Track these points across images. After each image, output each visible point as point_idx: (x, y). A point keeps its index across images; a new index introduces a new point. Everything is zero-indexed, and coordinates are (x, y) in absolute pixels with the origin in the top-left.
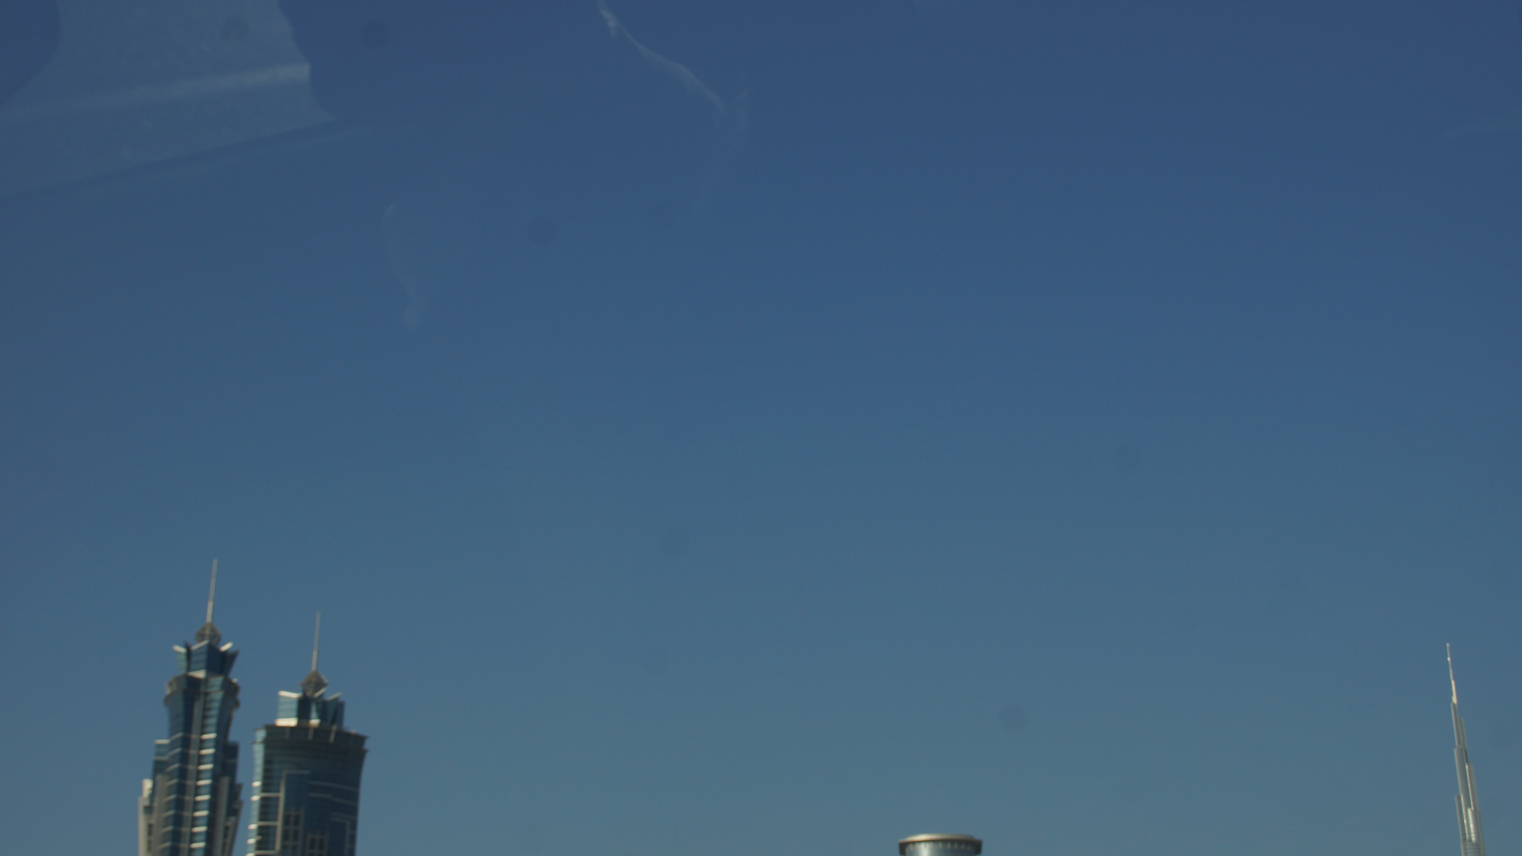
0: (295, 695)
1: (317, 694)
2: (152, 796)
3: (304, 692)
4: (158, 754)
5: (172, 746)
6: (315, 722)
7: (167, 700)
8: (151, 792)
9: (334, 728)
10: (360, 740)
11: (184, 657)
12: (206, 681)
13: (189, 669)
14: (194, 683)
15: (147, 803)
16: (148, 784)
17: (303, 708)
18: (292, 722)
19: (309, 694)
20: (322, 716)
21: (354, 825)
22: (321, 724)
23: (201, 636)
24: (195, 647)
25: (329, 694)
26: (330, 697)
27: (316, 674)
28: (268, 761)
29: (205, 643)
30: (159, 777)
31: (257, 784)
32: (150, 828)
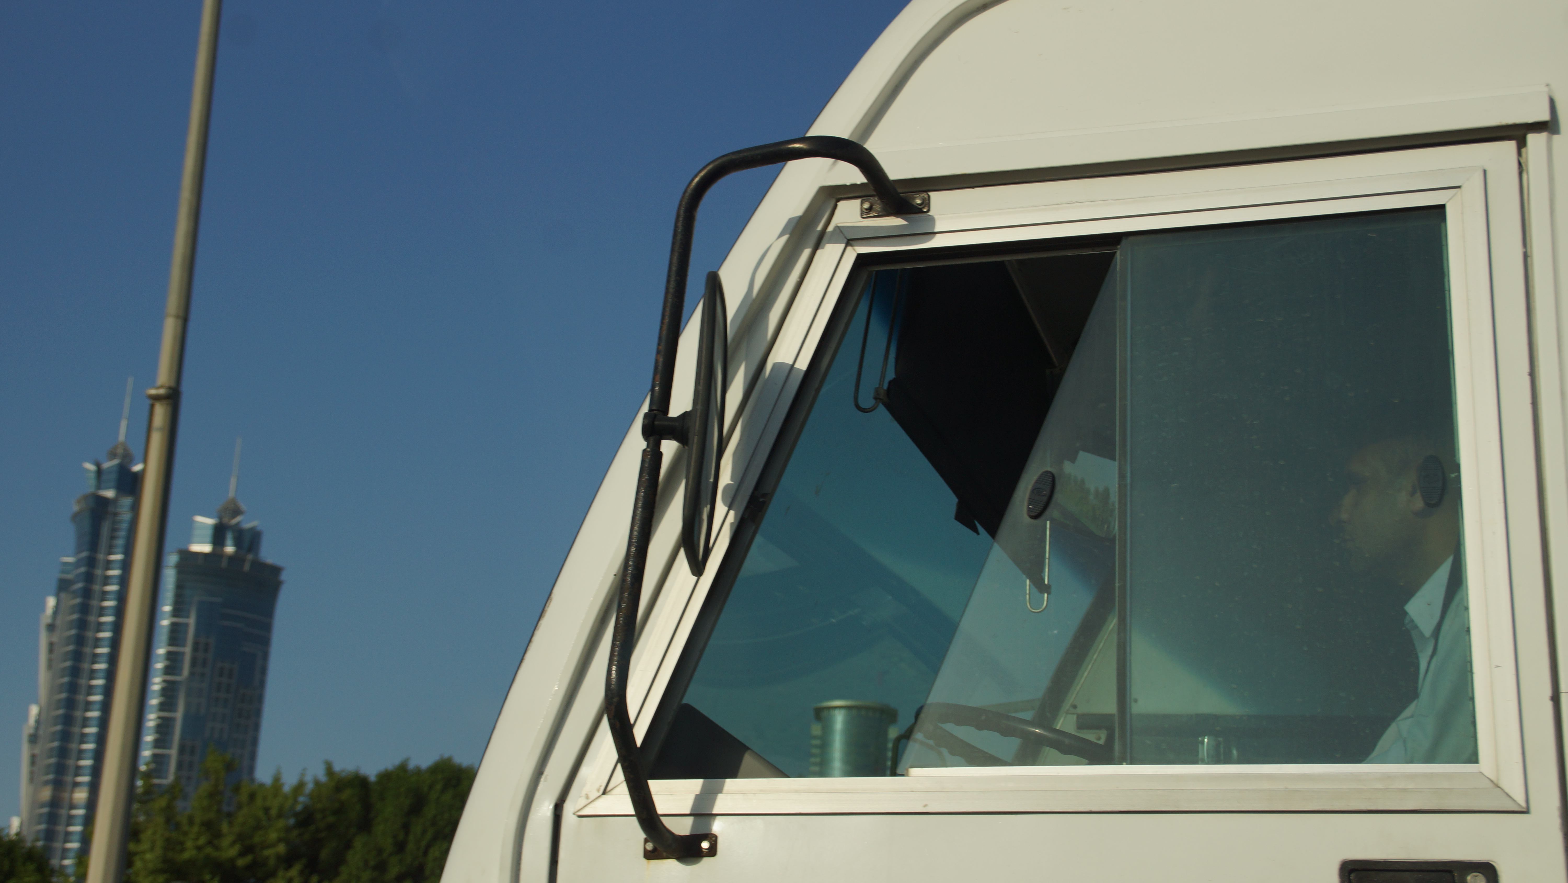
0: (210, 521)
1: (234, 521)
2: (55, 613)
3: (220, 518)
4: (63, 572)
5: (77, 565)
6: (230, 549)
7: (75, 517)
8: (55, 609)
9: (250, 557)
10: (276, 571)
11: (92, 476)
12: (113, 502)
13: (99, 486)
14: (102, 502)
15: (49, 621)
16: (51, 602)
17: (218, 535)
18: (206, 548)
19: (225, 520)
20: (238, 543)
21: (265, 656)
22: (236, 552)
23: (113, 455)
24: (106, 465)
25: (247, 522)
26: (247, 525)
27: (234, 501)
28: (180, 587)
29: (115, 462)
30: (63, 595)
31: (167, 608)
32: (51, 647)
